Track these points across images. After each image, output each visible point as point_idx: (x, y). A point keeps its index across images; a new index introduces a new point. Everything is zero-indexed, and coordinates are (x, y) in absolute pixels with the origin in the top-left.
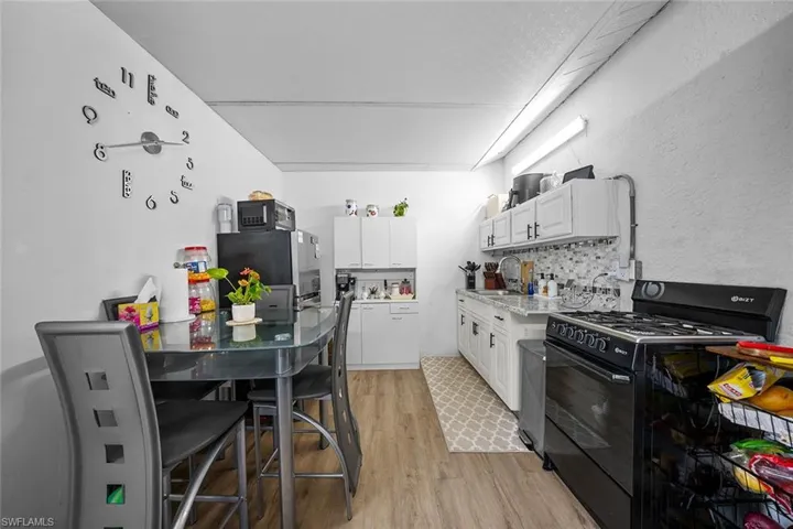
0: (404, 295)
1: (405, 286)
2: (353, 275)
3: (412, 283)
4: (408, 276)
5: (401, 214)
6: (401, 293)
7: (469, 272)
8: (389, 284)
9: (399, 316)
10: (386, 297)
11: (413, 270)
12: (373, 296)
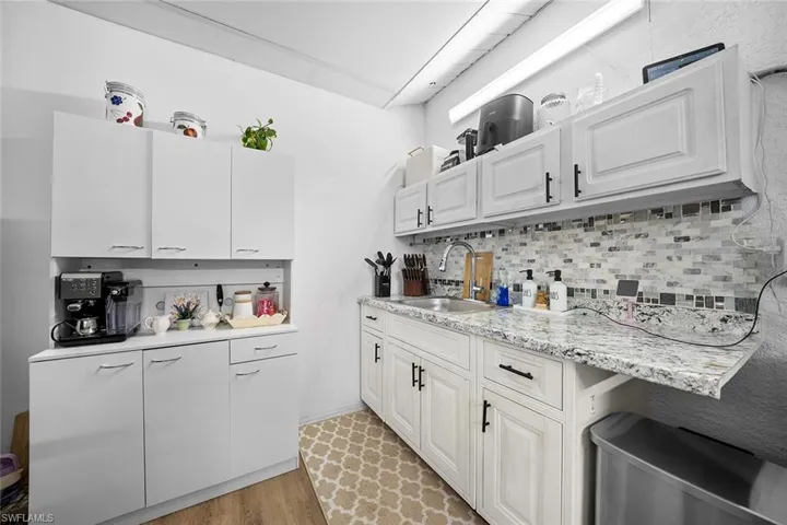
0: (265, 318)
1: (267, 296)
2: (129, 275)
3: (280, 289)
4: (274, 277)
5: (260, 146)
6: (257, 312)
7: (381, 268)
8: (228, 293)
9: (253, 367)
10: (222, 323)
11: (284, 264)
12: (186, 323)
